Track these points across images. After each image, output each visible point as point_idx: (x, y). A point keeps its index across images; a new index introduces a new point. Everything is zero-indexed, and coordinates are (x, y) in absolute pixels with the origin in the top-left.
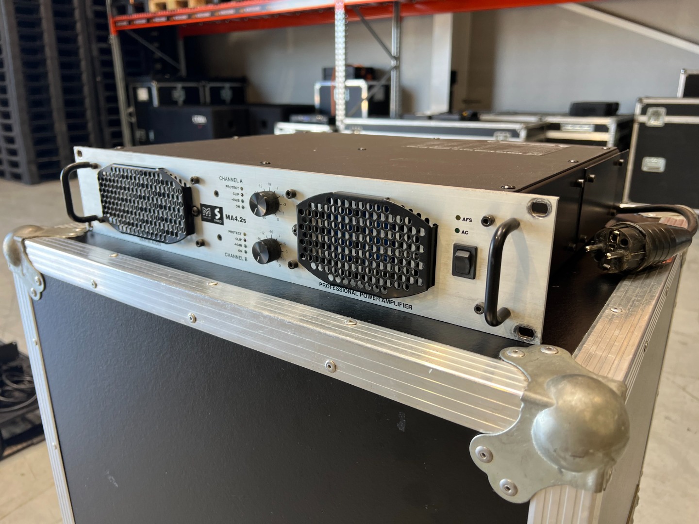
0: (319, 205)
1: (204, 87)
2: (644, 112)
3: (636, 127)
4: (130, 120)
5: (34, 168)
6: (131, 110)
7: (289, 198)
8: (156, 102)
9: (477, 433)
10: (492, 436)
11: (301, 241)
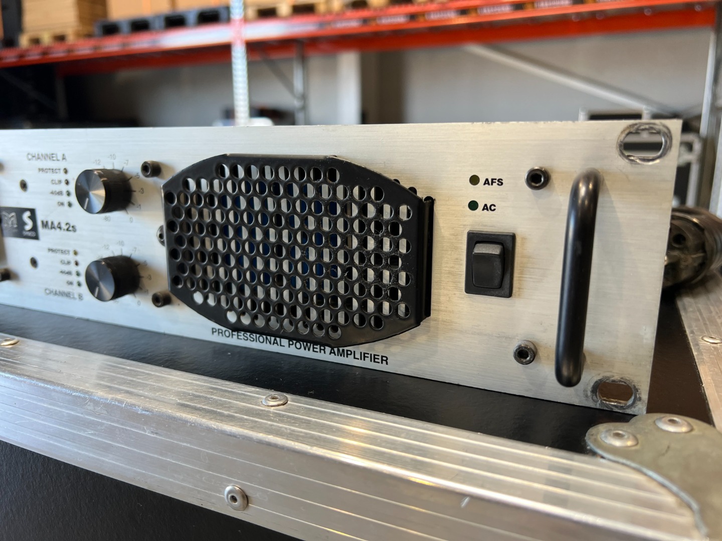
0: (204, 182)
7: (147, 176)
11: (173, 254)
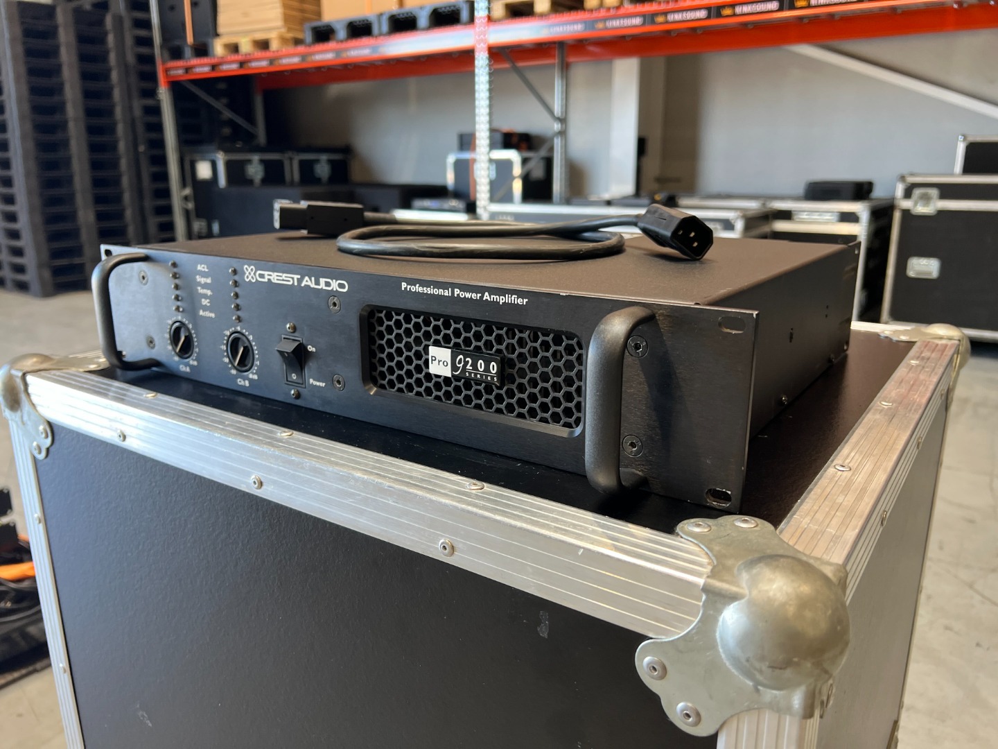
1: (291, 159)
2: (908, 194)
3: (897, 216)
4: (185, 206)
5: (47, 274)
6: (188, 191)
8: (222, 181)
9: (644, 638)
10: (665, 642)
